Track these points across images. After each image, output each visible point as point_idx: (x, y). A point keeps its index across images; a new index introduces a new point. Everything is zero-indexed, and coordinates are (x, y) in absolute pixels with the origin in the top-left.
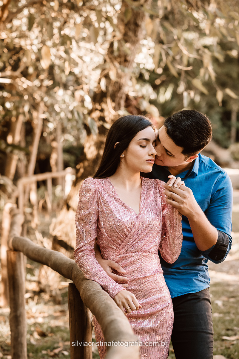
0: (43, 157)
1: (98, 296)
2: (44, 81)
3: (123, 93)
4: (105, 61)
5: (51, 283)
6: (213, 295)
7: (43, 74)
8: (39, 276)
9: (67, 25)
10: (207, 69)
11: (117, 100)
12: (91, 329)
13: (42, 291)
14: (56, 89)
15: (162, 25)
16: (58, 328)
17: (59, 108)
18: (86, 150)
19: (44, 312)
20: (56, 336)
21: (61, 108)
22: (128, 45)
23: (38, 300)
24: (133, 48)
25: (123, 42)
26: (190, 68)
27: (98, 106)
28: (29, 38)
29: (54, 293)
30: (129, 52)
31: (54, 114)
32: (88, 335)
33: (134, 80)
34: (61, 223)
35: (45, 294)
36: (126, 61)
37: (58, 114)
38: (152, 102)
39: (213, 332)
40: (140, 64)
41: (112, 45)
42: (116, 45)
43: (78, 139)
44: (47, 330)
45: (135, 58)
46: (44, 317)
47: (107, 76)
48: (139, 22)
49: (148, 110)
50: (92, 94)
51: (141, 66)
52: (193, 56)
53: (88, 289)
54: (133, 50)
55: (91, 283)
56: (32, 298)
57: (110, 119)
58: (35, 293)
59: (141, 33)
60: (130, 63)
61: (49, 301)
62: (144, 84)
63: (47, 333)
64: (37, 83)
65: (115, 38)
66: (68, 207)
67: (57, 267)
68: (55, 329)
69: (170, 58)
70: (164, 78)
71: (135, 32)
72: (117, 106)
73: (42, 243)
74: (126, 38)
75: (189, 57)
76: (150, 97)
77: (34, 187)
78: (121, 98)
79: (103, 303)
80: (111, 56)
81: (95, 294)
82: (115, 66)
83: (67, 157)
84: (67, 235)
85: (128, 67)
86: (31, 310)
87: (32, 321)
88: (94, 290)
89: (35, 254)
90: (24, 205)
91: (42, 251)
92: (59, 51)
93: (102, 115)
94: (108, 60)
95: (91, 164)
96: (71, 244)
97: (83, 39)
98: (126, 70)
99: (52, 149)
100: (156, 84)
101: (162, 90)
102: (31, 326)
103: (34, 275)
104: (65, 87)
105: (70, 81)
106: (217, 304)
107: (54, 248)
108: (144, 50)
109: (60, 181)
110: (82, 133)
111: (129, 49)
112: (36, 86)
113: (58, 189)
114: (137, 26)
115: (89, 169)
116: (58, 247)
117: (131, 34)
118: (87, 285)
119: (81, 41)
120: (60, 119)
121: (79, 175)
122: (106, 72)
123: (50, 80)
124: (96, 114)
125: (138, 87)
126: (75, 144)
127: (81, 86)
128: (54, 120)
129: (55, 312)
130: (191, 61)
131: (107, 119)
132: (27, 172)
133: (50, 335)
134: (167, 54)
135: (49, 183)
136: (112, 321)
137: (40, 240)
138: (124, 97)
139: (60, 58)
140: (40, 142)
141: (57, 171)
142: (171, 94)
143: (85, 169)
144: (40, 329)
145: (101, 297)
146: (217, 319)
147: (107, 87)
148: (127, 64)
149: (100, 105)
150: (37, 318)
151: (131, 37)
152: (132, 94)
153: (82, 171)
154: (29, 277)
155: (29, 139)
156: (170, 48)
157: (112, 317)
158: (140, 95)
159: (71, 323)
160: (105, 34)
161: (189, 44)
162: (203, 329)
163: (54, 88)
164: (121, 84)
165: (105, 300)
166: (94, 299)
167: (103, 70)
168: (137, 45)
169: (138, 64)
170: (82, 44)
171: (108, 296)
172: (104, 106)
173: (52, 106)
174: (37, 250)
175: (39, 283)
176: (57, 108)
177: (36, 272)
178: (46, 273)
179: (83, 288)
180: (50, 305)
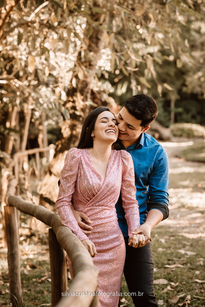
0: (32, 137)
1: (69, 238)
2: (31, 81)
3: (89, 89)
4: (75, 66)
5: (39, 229)
6: (158, 235)
7: (30, 77)
8: (30, 224)
9: (46, 40)
10: (149, 70)
11: (85, 94)
12: (66, 262)
13: (32, 235)
14: (40, 87)
15: (116, 38)
16: (44, 262)
17: (43, 100)
18: (63, 131)
19: (34, 251)
20: (43, 267)
21: (44, 100)
22: (92, 54)
23: (29, 241)
24: (95, 56)
25: (88, 52)
26: (137, 69)
27: (71, 99)
28: (20, 50)
29: (41, 236)
30: (92, 59)
31: (39, 105)
32: (64, 266)
33: (97, 79)
34: (45, 185)
35: (35, 237)
36: (90, 65)
37: (42, 105)
38: (110, 95)
39: (153, 262)
40: (101, 67)
41: (80, 54)
42: (83, 54)
43: (57, 123)
44: (36, 264)
45: (97, 63)
46: (34, 254)
47: (77, 77)
48: (100, 37)
49: (108, 101)
50: (67, 90)
51: (102, 69)
52: (139, 60)
53: (62, 233)
54: (96, 57)
55: (64, 228)
56: (25, 240)
57: (79, 108)
58: (28, 237)
59: (102, 44)
60: (94, 66)
61: (38, 242)
62: (105, 82)
63: (36, 266)
64: (26, 83)
65: (82, 48)
66: (51, 173)
67: (41, 217)
68: (42, 263)
69: (123, 62)
70: (120, 77)
71: (97, 44)
72: (85, 98)
73: (32, 200)
74: (90, 48)
75: (136, 61)
76: (109, 91)
77: (26, 159)
78: (88, 92)
79: (72, 242)
80: (79, 62)
81: (66, 236)
82: (82, 69)
83: (50, 136)
84: (50, 193)
85: (92, 69)
86: (25, 249)
87: (25, 257)
88: (66, 234)
89: (24, 208)
90: (19, 173)
91: (29, 206)
92: (42, 59)
93: (74, 105)
94: (77, 65)
95: (67, 141)
96: (53, 200)
97: (60, 50)
98: (91, 72)
99: (40, 131)
100: (115, 82)
101: (119, 86)
102: (24, 261)
103: (27, 224)
104: (47, 85)
105: (51, 81)
106: (161, 242)
107: (41, 204)
108: (104, 57)
109: (45, 154)
110: (60, 119)
111: (93, 56)
112: (25, 85)
113: (44, 160)
114: (98, 39)
115: (65, 145)
116: (44, 202)
117: (93, 45)
118: (61, 230)
119: (58, 52)
120: (43, 109)
121: (58, 149)
122: (76, 73)
123: (36, 80)
124: (69, 105)
125: (100, 84)
126: (55, 127)
127: (58, 84)
128: (40, 109)
129: (42, 250)
130: (138, 64)
131: (78, 108)
132: (21, 148)
133: (38, 267)
134: (120, 60)
135: (38, 156)
136: (78, 256)
137: (30, 198)
138: (90, 91)
139: (43, 64)
140: (30, 126)
141: (43, 147)
142: (126, 89)
143: (62, 145)
144: (31, 263)
145: (71, 238)
146: (161, 252)
147: (77, 85)
148: (92, 67)
149: (72, 98)
150: (29, 255)
151: (93, 48)
152: (96, 89)
153: (60, 146)
154: (23, 225)
155: (22, 124)
156: (123, 55)
157: (78, 253)
158: (102, 89)
159: (51, 258)
160: (76, 46)
161: (136, 51)
162: (145, 260)
163: (39, 86)
164: (87, 82)
165: (74, 240)
166: (65, 240)
167: (74, 72)
168: (98, 54)
169: (100, 67)
170: (58, 54)
171: (76, 237)
172: (75, 98)
173: (38, 99)
174: (26, 205)
175: (30, 229)
176: (41, 101)
177: (28, 221)
178: (35, 222)
179: (58, 232)
180: (39, 245)
